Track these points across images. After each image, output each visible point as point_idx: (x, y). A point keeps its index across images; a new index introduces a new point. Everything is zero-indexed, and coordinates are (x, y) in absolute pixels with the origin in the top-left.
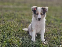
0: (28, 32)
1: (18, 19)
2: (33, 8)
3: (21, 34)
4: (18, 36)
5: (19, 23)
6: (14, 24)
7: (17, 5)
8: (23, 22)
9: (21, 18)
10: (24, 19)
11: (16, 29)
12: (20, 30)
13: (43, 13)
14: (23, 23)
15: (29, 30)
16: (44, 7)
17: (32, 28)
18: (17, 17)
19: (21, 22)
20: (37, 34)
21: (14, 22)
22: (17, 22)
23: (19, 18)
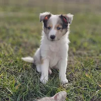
0: (34, 65)
1: (14, 39)
2: (42, 17)
3: (19, 69)
4: (12, 74)
5: (17, 48)
6: (6, 50)
7: (13, 11)
8: (24, 45)
9: (21, 37)
10: (26, 40)
11: (9, 59)
12: (16, 62)
13: (61, 27)
14: (25, 48)
15: (35, 61)
16: (64, 15)
17: (41, 57)
18: (12, 36)
19: (20, 45)
20: (52, 70)
21: (4, 45)
22: (13, 45)
23: (16, 38)
